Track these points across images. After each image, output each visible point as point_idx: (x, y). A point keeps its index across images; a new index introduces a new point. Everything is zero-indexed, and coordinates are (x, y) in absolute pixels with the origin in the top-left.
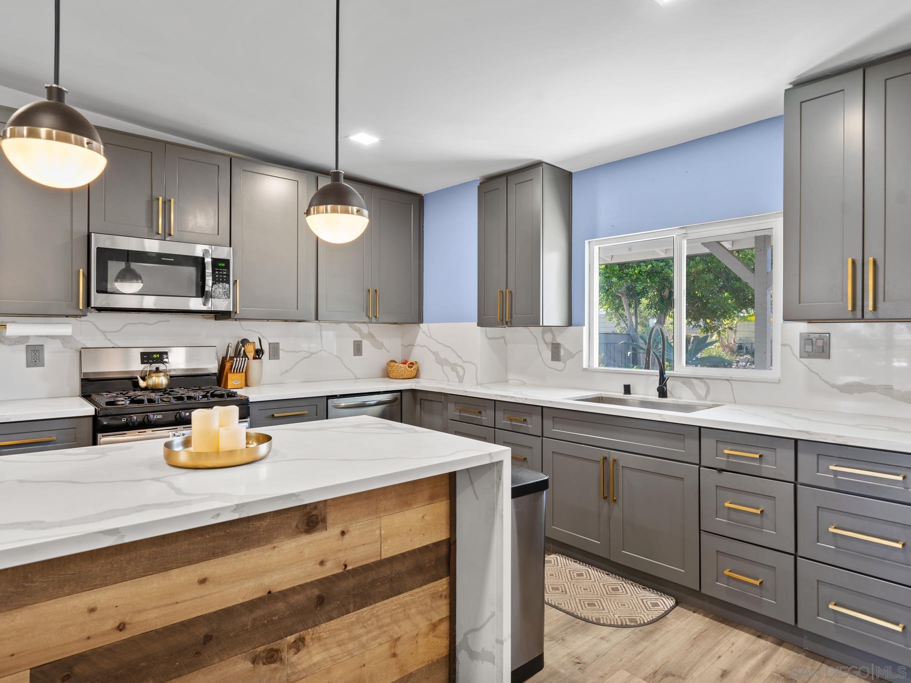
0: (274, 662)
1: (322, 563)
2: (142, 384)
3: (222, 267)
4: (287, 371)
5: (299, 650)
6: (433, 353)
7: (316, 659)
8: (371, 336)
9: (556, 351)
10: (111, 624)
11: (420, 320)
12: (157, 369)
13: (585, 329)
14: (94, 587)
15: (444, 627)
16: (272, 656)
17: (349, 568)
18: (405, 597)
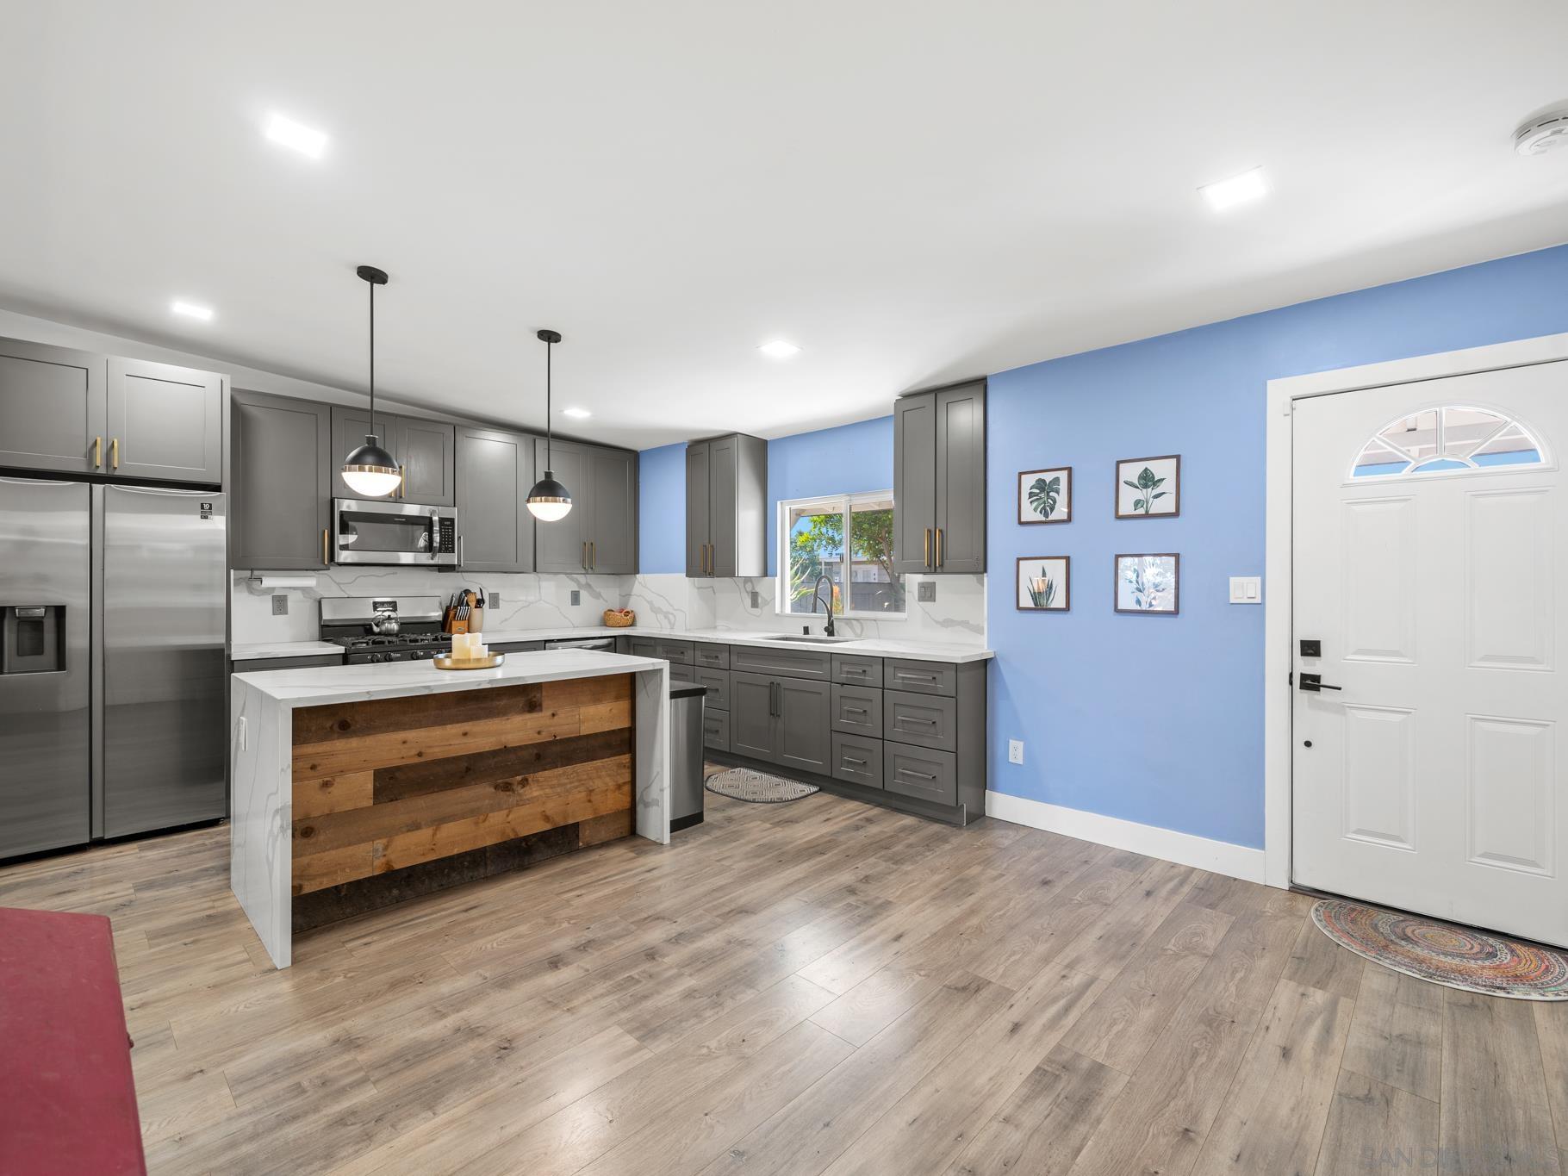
0: (509, 790)
1: (539, 733)
2: (376, 629)
3: (448, 526)
4: (506, 620)
5: (524, 786)
6: (648, 602)
7: (535, 794)
8: (588, 586)
9: (755, 597)
10: (414, 752)
11: (636, 571)
12: (388, 616)
13: (778, 580)
14: (405, 729)
15: (627, 788)
16: (507, 787)
17: (558, 738)
18: (598, 763)
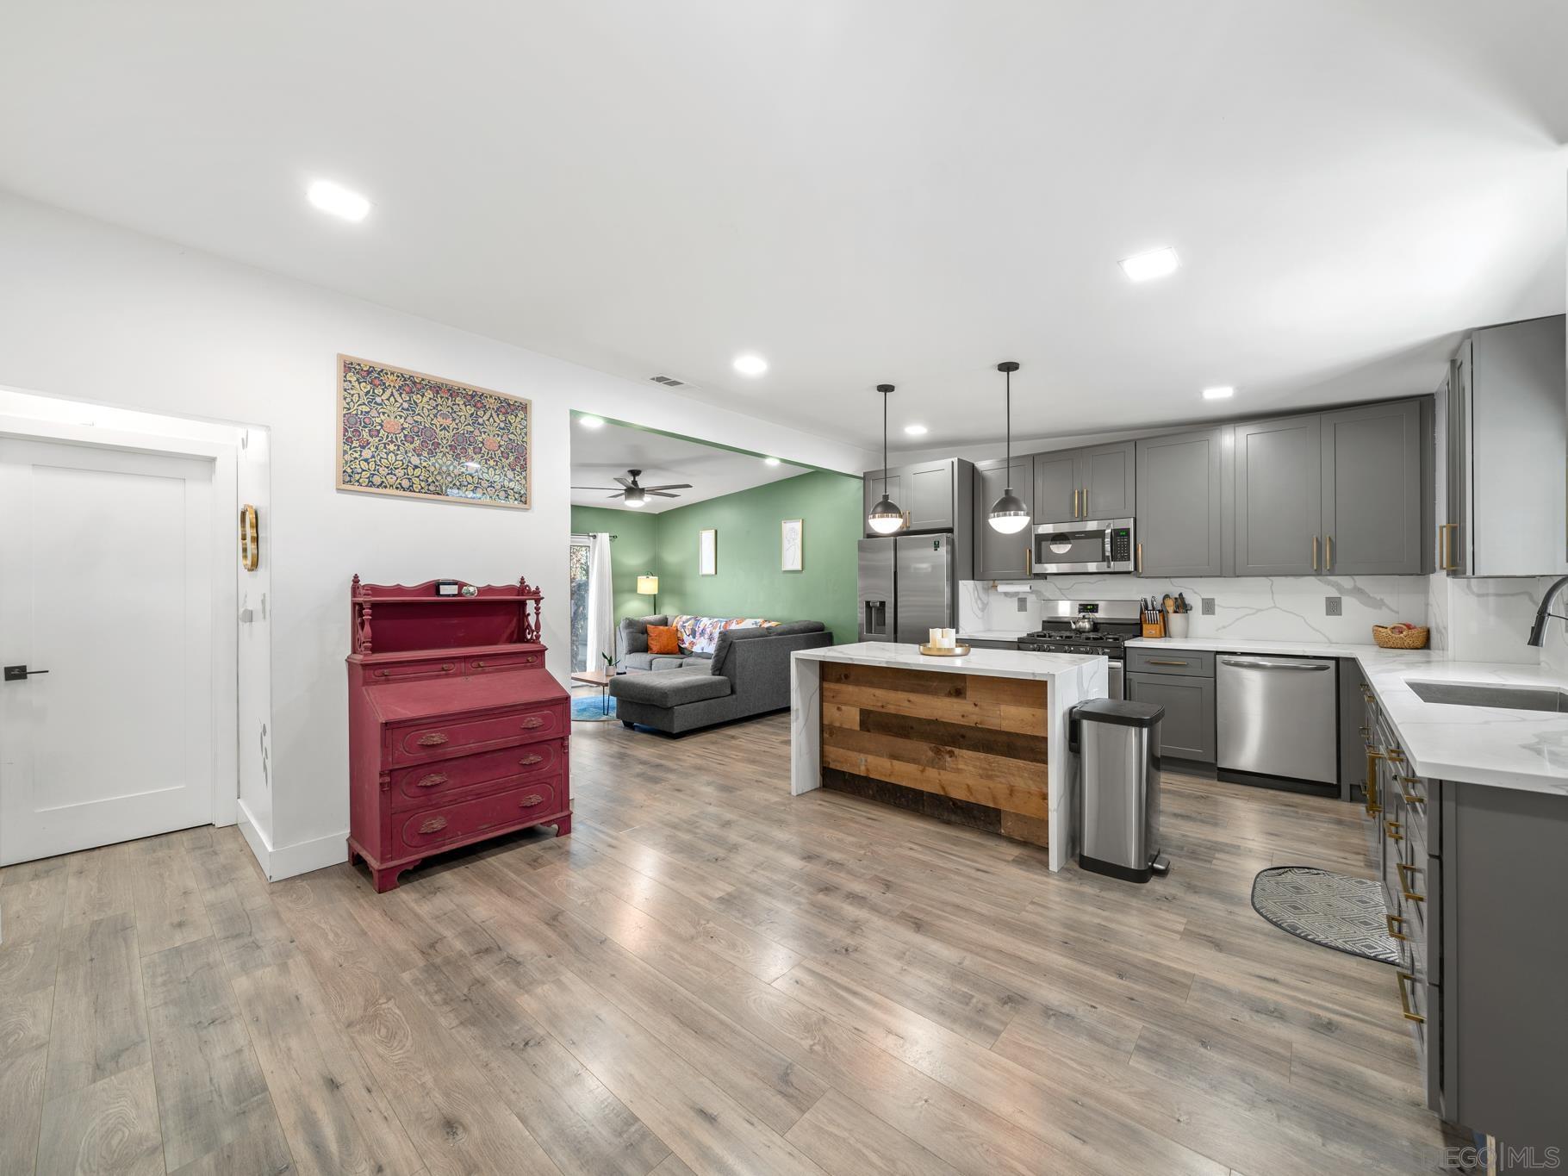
0: (939, 755)
1: (963, 716)
3: (1122, 536)
4: (1223, 628)
5: (951, 756)
7: (960, 766)
8: (1357, 592)
10: (880, 704)
11: (1430, 570)
12: (1084, 616)
16: (938, 752)
17: (980, 726)
18: (1021, 763)
